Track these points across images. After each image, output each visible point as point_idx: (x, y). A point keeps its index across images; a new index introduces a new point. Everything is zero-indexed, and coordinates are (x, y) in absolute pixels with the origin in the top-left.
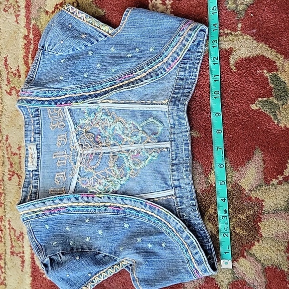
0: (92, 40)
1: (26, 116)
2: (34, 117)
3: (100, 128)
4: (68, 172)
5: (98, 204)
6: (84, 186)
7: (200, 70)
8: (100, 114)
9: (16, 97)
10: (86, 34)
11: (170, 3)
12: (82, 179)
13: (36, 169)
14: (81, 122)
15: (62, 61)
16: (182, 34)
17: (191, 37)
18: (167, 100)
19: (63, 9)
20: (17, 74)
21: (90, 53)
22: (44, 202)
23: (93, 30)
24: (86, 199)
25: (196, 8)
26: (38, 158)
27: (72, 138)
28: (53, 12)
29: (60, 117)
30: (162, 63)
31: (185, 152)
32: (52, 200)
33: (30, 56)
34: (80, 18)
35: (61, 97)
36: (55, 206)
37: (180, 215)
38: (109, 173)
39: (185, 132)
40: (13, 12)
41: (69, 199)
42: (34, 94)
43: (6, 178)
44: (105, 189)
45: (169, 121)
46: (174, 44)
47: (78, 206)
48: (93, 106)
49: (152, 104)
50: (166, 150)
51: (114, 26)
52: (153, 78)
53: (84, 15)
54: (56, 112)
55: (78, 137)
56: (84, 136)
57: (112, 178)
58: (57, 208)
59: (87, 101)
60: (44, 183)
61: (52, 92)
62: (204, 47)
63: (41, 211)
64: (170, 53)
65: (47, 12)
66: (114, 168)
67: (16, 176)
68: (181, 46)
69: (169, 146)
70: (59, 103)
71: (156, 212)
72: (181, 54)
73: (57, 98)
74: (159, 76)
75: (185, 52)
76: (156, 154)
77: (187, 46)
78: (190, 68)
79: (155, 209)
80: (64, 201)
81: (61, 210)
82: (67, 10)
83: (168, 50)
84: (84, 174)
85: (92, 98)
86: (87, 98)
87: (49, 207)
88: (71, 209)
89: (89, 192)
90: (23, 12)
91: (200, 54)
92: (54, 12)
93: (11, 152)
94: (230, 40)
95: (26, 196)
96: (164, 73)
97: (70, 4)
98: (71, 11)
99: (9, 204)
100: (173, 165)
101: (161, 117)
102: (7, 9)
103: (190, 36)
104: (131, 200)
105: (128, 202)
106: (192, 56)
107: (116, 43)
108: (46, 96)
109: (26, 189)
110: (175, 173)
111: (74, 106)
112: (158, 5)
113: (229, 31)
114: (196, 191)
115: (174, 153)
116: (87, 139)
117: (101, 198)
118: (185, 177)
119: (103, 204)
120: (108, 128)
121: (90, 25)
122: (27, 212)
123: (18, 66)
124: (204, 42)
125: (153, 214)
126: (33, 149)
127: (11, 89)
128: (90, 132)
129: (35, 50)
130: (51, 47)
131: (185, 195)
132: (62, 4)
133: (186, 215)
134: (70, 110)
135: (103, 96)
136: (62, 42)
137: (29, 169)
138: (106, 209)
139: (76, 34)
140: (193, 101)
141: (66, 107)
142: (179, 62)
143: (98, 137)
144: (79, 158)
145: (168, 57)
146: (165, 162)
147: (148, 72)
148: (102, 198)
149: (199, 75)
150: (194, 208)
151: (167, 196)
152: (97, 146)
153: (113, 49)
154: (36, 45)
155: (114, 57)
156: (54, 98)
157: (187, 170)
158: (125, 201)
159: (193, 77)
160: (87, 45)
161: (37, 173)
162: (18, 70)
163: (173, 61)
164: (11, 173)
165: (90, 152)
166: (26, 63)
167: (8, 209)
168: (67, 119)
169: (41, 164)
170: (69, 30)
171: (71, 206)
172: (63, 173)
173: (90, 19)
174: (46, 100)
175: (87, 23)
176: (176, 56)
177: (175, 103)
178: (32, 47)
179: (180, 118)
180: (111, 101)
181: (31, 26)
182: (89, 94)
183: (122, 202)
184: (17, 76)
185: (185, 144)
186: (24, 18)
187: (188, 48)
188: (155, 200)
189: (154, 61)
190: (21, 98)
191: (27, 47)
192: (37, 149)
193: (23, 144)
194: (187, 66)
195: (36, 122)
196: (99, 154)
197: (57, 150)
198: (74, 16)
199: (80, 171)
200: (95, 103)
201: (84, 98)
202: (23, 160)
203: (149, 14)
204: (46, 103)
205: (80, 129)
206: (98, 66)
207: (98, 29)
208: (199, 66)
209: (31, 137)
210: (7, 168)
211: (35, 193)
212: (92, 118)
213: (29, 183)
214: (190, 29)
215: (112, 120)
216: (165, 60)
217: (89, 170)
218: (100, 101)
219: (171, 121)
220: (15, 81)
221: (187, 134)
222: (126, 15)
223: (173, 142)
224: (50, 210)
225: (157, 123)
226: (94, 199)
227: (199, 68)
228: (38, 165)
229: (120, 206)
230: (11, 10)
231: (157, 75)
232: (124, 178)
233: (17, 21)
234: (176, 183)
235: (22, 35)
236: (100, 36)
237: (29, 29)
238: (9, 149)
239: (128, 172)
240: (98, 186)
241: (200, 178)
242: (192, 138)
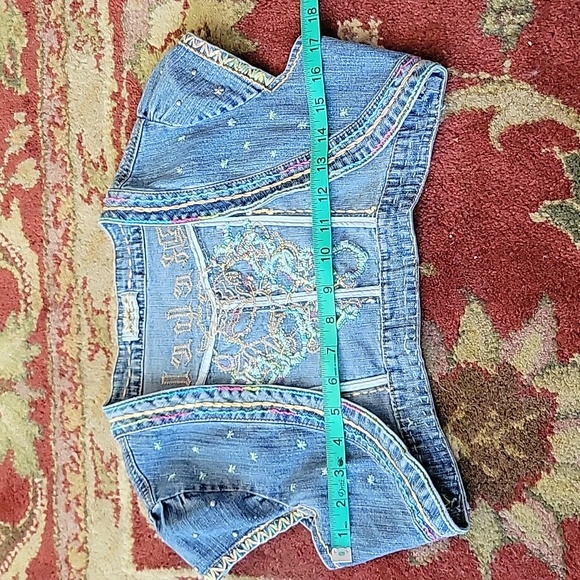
0: (234, 98)
1: (118, 243)
2: (132, 244)
3: (252, 262)
4: (194, 344)
5: (249, 405)
6: (225, 370)
7: (434, 150)
8: (250, 236)
9: (99, 207)
10: (222, 87)
11: (377, 25)
12: (221, 357)
13: (138, 339)
14: (219, 251)
15: (180, 139)
16: (398, 82)
17: (416, 88)
18: (374, 208)
19: (180, 43)
20: (101, 165)
21: (231, 123)
22: (151, 402)
23: (236, 79)
24: (226, 395)
25: (425, 33)
26: (141, 319)
27: (202, 280)
28: (163, 48)
29: (179, 243)
30: (362, 138)
31: (408, 305)
32: (166, 398)
33: (123, 130)
34: (212, 58)
35: (181, 206)
36: (172, 409)
37: (400, 422)
38: (269, 344)
39: (409, 266)
40: (91, 50)
41: (196, 396)
42: (131, 201)
43: (84, 356)
44: (262, 376)
45: (379, 247)
46: (383, 101)
47: (212, 407)
48: (239, 222)
49: (346, 215)
50: (373, 301)
51: (275, 71)
52: (347, 167)
53: (219, 52)
54: (172, 234)
55: (211, 278)
56: (222, 277)
57: (275, 355)
58: (174, 411)
59: (227, 211)
60: (153, 366)
61: (163, 198)
62: (440, 105)
63: (146, 417)
64: (376, 120)
65: (152, 48)
66: (277, 336)
67: (101, 352)
68: (397, 104)
69: (378, 293)
70: (176, 217)
71: (355, 419)
72: (397, 120)
73: (172, 208)
74: (359, 163)
75: (405, 116)
76: (354, 309)
77: (407, 105)
78: (415, 146)
79: (353, 413)
80: (187, 399)
81: (183, 415)
82: (187, 44)
83: (374, 113)
84: (225, 347)
85: (236, 205)
86: (228, 206)
87: (161, 411)
88: (201, 413)
89: (233, 381)
90: (109, 50)
91: (432, 119)
92: (165, 47)
93: (93, 308)
94: (490, 93)
95: (120, 388)
96: (366, 157)
97: (193, 32)
98: (194, 46)
99: (91, 404)
100: (386, 330)
101: (363, 240)
102: (79, 44)
103: (412, 85)
104: (309, 397)
105: (304, 400)
106: (419, 124)
107: (277, 102)
108: (152, 205)
109: (119, 376)
110: (390, 344)
111: (204, 221)
112: (355, 30)
113: (488, 76)
114: (430, 378)
115: (386, 306)
116: (228, 283)
117: (254, 392)
118: (408, 352)
119: (259, 404)
120: (266, 262)
121: (230, 70)
122: (121, 418)
123: (103, 150)
124: (441, 96)
125: (350, 423)
126: (130, 302)
127: (90, 193)
128: (233, 270)
129: (133, 119)
130: (159, 114)
131: (409, 385)
132: (178, 33)
133: (411, 423)
134: (197, 229)
135: (255, 203)
136: (179, 104)
137: (124, 340)
138: (263, 414)
139: (205, 88)
140: (421, 208)
141: (189, 224)
142: (394, 134)
143: (249, 278)
144: (215, 319)
145: (374, 127)
146: (373, 325)
147: (338, 155)
148: (257, 393)
149: (432, 160)
150: (427, 409)
151: (376, 388)
152: (247, 295)
153: (272, 115)
154: (133, 110)
155: (275, 129)
156: (166, 209)
157: (411, 339)
158: (298, 398)
159: (420, 163)
160: (225, 109)
161: (139, 346)
162: (101, 157)
163: (382, 134)
164: (93, 348)
165: (233, 306)
166: (116, 144)
167: (88, 413)
168: (192, 246)
169: (146, 330)
170: (192, 81)
171: (200, 409)
172: (185, 347)
173: (230, 60)
174: (154, 213)
175: (225, 67)
176: (388, 124)
177: (389, 212)
178: (126, 113)
179: (401, 240)
180: (271, 212)
181: (124, 75)
182: (230, 198)
183: (292, 401)
184: (100, 168)
185: (409, 289)
186: (111, 60)
187: (410, 109)
188: (355, 394)
189: (349, 135)
190: (107, 209)
191: (117, 114)
192: (139, 302)
193: (114, 294)
194: (409, 142)
195: (136, 252)
196: (250, 309)
197: (174, 304)
198: (201, 56)
199: (217, 341)
200: (242, 215)
201: (221, 207)
202: (114, 323)
203: (339, 46)
204: (153, 217)
205: (215, 265)
206: (246, 146)
207: (245, 77)
208: (432, 141)
209: (127, 281)
210: (86, 338)
211: (137, 384)
212: (237, 243)
213: (126, 366)
214: (413, 74)
215: (273, 248)
216: (369, 132)
217: (232, 340)
218: (250, 211)
219: (384, 247)
220: (96, 178)
221: (413, 270)
222: (296, 50)
223: (386, 287)
224: (162, 415)
225: (357, 250)
226: (243, 395)
227: (431, 145)
228: (140, 332)
229: (290, 407)
230: (88, 47)
231: (355, 160)
232: (297, 355)
233: (98, 66)
234: (392, 363)
235: (107, 93)
236: (249, 91)
237: (119, 81)
238: (88, 302)
239: (304, 343)
240: (250, 369)
241: (438, 353)
242: (422, 279)
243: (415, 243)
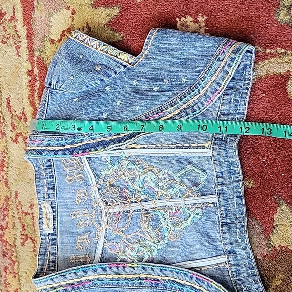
0: (108, 72)
1: (37, 169)
2: (46, 169)
3: (127, 180)
4: (92, 234)
5: (131, 277)
6: (113, 252)
7: (249, 102)
8: (125, 163)
9: (23, 145)
10: (100, 65)
11: (204, 19)
12: (110, 244)
13: (53, 232)
14: (104, 173)
15: (74, 100)
16: (222, 58)
17: (235, 62)
18: (210, 143)
19: (71, 37)
20: (23, 117)
21: (108, 89)
22: (64, 276)
23: (109, 60)
24: (115, 270)
25: (237, 23)
26: (54, 219)
27: (94, 192)
28: (60, 41)
29: (77, 168)
30: (198, 96)
31: (238, 208)
32: (74, 273)
33: (36, 95)
34: (92, 46)
35: (78, 145)
36: (79, 280)
37: (237, 288)
38: (143, 236)
39: (236, 181)
40: (12, 43)
41: (95, 271)
42: (45, 143)
43: (18, 243)
44: (138, 256)
45: (214, 169)
46: (212, 71)
47: (106, 278)
48: (117, 153)
49: (190, 147)
50: (212, 205)
51: (135, 54)
52: (189, 116)
53: (97, 42)
54: (72, 162)
55: (100, 191)
56: (108, 191)
57: (147, 242)
58: (80, 282)
59: (108, 147)
60: (64, 250)
61: (66, 140)
62: (252, 72)
63: (62, 286)
64: (208, 84)
65: (53, 41)
66: (147, 230)
67: (29, 240)
68: (222, 73)
69: (216, 200)
70: (75, 153)
71: (205, 286)
72: (223, 84)
73: (72, 146)
74: (197, 112)
75: (229, 81)
76: (200, 211)
77: (230, 73)
78: (236, 100)
79: (203, 282)
80: (88, 273)
81: (86, 284)
82: (76, 38)
83: (206, 79)
84: (112, 238)
85: (114, 143)
86: (108, 144)
87: (71, 282)
88: (98, 282)
89: (119, 260)
90: (24, 43)
91: (247, 82)
92: (61, 40)
93: (22, 211)
94: (286, 62)
95: (43, 265)
96: (202, 108)
97: (79, 29)
98: (80, 39)
99: (24, 275)
100: (223, 225)
101: (203, 164)
102: (5, 40)
103: (233, 60)
104: (172, 271)
105: (168, 273)
106: (238, 85)
107: (138, 74)
108: (59, 145)
109: (42, 257)
110: (226, 235)
111: (93, 154)
112: (189, 23)
113: (284, 51)
114: (255, 257)
115: (222, 209)
116: (112, 194)
117: (133, 268)
118: (240, 240)
119: (138, 276)
120: (137, 180)
121: (105, 54)
122: (45, 288)
123: (23, 108)
124: (252, 66)
125: (201, 289)
126: (47, 209)
127: (17, 136)
128: (114, 186)
129: (42, 88)
130: (59, 85)
131: (242, 262)
132: (69, 30)
133: (245, 289)
134: (89, 159)
135: (128, 141)
136: (72, 78)
137: (44, 232)
138: (141, 283)
139: (89, 66)
140: (242, 142)
141: (84, 156)
142: (221, 93)
143: (126, 190)
144: (104, 219)
145: (206, 88)
146: (213, 221)
147: (182, 108)
148: (136, 268)
149: (248, 109)
150: (255, 279)
151: (218, 264)
152: (125, 202)
153: (135, 82)
154: (42, 81)
155: (137, 92)
156: (68, 147)
157: (241, 231)
158: (164, 272)
159: (240, 111)
160: (103, 79)
161: (54, 237)
162: (23, 113)
163: (213, 93)
164: (23, 237)
165: (117, 210)
166: (32, 104)
167: (23, 281)
168: (86, 170)
169: (58, 226)
170: (79, 62)
171: (98, 279)
172: (85, 237)
173: (104, 47)
174: (60, 150)
175: (101, 52)
176: (216, 86)
177: (220, 146)
178: (38, 84)
179: (230, 164)
180: (139, 147)
181: (35, 59)
182: (110, 138)
183: (160, 274)
184: (22, 120)
185: (237, 197)
186: (26, 49)
187: (232, 76)
188: (203, 269)
189: (189, 94)
190: (30, 148)
191: (31, 84)
192: (52, 208)
193: (36, 202)
194: (232, 98)
195: (49, 174)
196: (128, 212)
197: (76, 208)
198: (85, 45)
199: (106, 233)
200: (119, 149)
201: (105, 144)
202: (37, 221)
203: (179, 35)
204: (60, 153)
205: (102, 182)
206: (118, 103)
207: (115, 58)
208: (248, 97)
209: (44, 194)
210: (19, 231)
211: (54, 262)
212: (116, 167)
213: (46, 249)
214: (232, 52)
215: (141, 170)
216: (203, 92)
217: (116, 233)
218: (124, 147)
219: (218, 169)
220: (20, 126)
221: (240, 184)
222: (149, 39)
223: (221, 196)
224: (72, 285)
225: (199, 171)
226: (126, 269)
227: (247, 100)
228: (55, 228)
229: (159, 278)
230: (11, 41)
231: (194, 111)
232: (162, 242)
233: (17, 54)
234: (229, 248)
235: (25, 71)
236: (118, 67)
237: (32, 63)
238: (19, 208)
239: (165, 234)
240: (130, 252)
241: (260, 240)
242: (246, 189)
243: (239, 166)
